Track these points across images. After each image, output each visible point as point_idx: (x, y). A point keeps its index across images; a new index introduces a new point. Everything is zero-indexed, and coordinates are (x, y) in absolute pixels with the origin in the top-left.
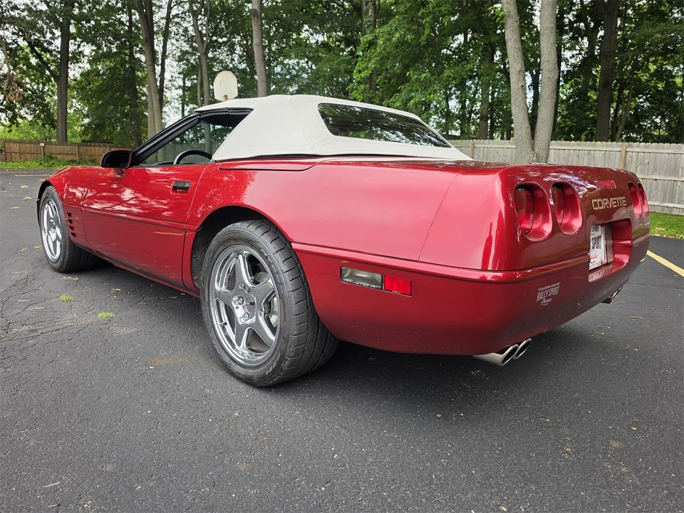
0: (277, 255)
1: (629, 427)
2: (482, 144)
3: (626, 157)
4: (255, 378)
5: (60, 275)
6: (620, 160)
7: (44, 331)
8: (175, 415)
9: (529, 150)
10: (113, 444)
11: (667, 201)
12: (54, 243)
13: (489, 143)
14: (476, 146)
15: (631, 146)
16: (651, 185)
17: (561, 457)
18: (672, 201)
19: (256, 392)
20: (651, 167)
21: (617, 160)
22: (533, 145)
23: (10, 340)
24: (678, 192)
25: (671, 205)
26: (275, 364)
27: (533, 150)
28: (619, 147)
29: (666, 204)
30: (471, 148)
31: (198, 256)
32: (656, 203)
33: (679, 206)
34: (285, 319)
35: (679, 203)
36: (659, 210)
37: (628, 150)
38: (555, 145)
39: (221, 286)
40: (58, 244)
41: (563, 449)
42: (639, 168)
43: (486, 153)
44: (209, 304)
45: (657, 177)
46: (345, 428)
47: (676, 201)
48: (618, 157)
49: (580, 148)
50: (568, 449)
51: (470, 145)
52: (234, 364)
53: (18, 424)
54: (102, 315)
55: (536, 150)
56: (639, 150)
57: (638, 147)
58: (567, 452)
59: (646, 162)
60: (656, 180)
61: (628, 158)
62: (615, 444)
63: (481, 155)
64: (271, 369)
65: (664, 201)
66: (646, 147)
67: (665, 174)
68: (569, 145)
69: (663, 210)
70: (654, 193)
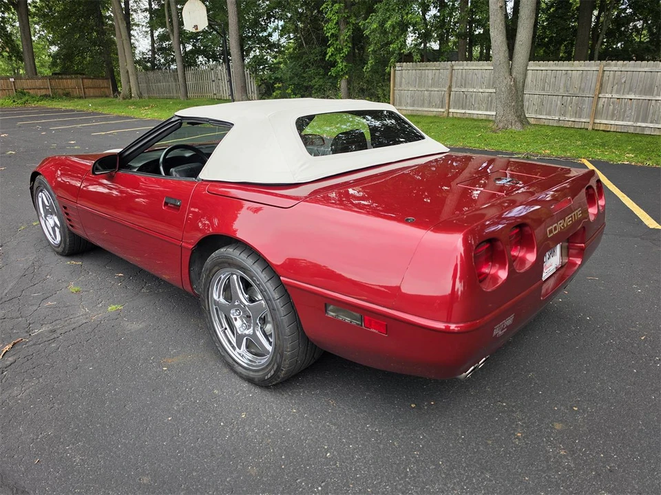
0: (268, 284)
1: (572, 407)
2: (460, 66)
3: (603, 76)
4: (256, 380)
5: (63, 259)
6: (597, 80)
7: (63, 331)
8: (192, 420)
9: (507, 74)
10: (144, 455)
11: (640, 120)
12: (53, 229)
13: (467, 65)
14: (455, 68)
15: (608, 65)
16: (625, 104)
17: (513, 443)
18: (644, 121)
19: (257, 391)
20: (628, 86)
21: (594, 81)
22: (511, 69)
23: (34, 344)
24: (651, 111)
25: (644, 125)
26: (272, 372)
27: (511, 74)
28: (597, 66)
29: (639, 124)
30: (448, 72)
31: (195, 268)
32: (630, 123)
33: (651, 125)
34: (279, 338)
35: (651, 122)
36: (631, 130)
37: (606, 68)
38: (533, 65)
39: (219, 297)
40: (57, 231)
41: (515, 435)
42: (615, 87)
43: (464, 75)
44: (210, 313)
45: (632, 96)
46: (335, 424)
47: (649, 121)
48: (595, 77)
49: (558, 68)
50: (519, 434)
51: (449, 67)
52: (236, 365)
53: (62, 440)
54: (112, 308)
55: (514, 74)
56: (615, 69)
57: (616, 66)
58: (518, 438)
59: (623, 81)
60: (631, 99)
61: (606, 78)
62: (558, 426)
63: (460, 77)
64: (269, 376)
65: (637, 121)
66: (623, 65)
67: (640, 94)
68: (547, 65)
69: (635, 130)
70: (628, 113)
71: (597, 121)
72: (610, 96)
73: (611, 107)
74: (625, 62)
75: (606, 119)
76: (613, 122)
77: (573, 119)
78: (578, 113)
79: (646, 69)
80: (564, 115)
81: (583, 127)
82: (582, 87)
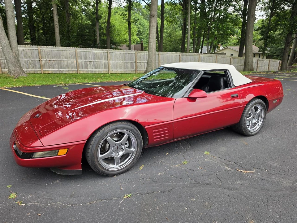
3: (40, 52)
6: (39, 54)
15: (41, 47)
16: (53, 63)
18: (61, 68)
20: (51, 55)
21: (37, 54)
22: (11, 48)
24: (63, 65)
25: (62, 70)
27: (12, 51)
28: (36, 48)
29: (60, 70)
32: (57, 70)
33: (64, 70)
35: (64, 69)
37: (40, 49)
42: (47, 56)
45: (54, 59)
47: (63, 68)
48: (37, 52)
55: (14, 51)
56: (45, 49)
57: (44, 48)
59: (49, 54)
60: (54, 61)
61: (42, 52)
65: (59, 69)
66: (47, 48)
67: (57, 58)
69: (59, 72)
70: (55, 66)
71: (44, 70)
72: (46, 60)
73: (48, 64)
74: (47, 46)
75: (47, 69)
76: (50, 70)
77: (33, 70)
78: (35, 67)
79: (56, 49)
80: (28, 68)
81: (38, 73)
82: (33, 56)
